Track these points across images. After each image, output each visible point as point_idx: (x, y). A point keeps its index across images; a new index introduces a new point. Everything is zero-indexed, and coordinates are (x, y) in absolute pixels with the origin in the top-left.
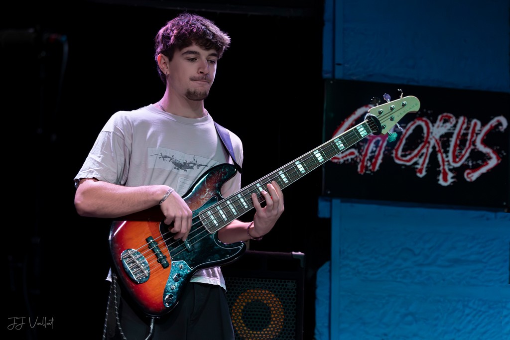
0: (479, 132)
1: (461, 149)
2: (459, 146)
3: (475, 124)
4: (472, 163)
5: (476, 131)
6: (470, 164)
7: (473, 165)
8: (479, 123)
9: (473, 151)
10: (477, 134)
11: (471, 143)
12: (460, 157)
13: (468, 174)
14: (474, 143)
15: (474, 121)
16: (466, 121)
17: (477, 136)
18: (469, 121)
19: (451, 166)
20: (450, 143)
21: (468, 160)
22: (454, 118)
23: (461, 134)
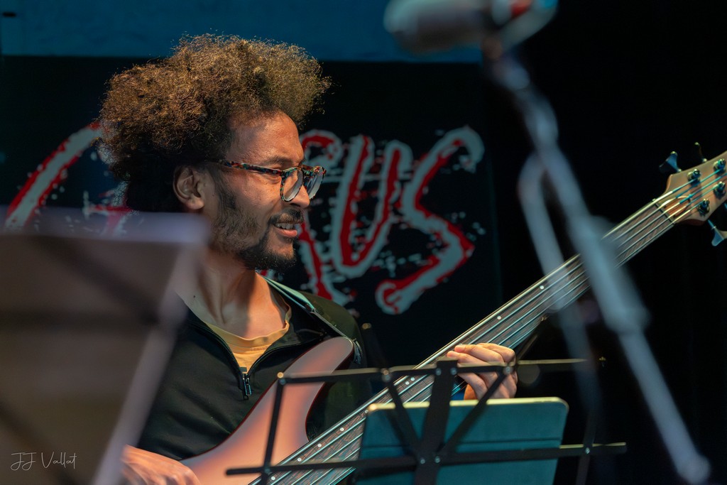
0: (407, 176)
1: (364, 227)
2: (358, 218)
3: (397, 156)
4: (395, 262)
5: (401, 175)
6: (391, 267)
7: (398, 267)
8: (406, 152)
9: (394, 228)
10: (403, 182)
11: (390, 208)
12: (362, 248)
13: (388, 293)
14: (396, 208)
15: (393, 146)
16: (371, 147)
17: (402, 188)
18: (380, 147)
19: (339, 274)
20: (332, 212)
21: (383, 255)
22: (337, 142)
23: (360, 184)
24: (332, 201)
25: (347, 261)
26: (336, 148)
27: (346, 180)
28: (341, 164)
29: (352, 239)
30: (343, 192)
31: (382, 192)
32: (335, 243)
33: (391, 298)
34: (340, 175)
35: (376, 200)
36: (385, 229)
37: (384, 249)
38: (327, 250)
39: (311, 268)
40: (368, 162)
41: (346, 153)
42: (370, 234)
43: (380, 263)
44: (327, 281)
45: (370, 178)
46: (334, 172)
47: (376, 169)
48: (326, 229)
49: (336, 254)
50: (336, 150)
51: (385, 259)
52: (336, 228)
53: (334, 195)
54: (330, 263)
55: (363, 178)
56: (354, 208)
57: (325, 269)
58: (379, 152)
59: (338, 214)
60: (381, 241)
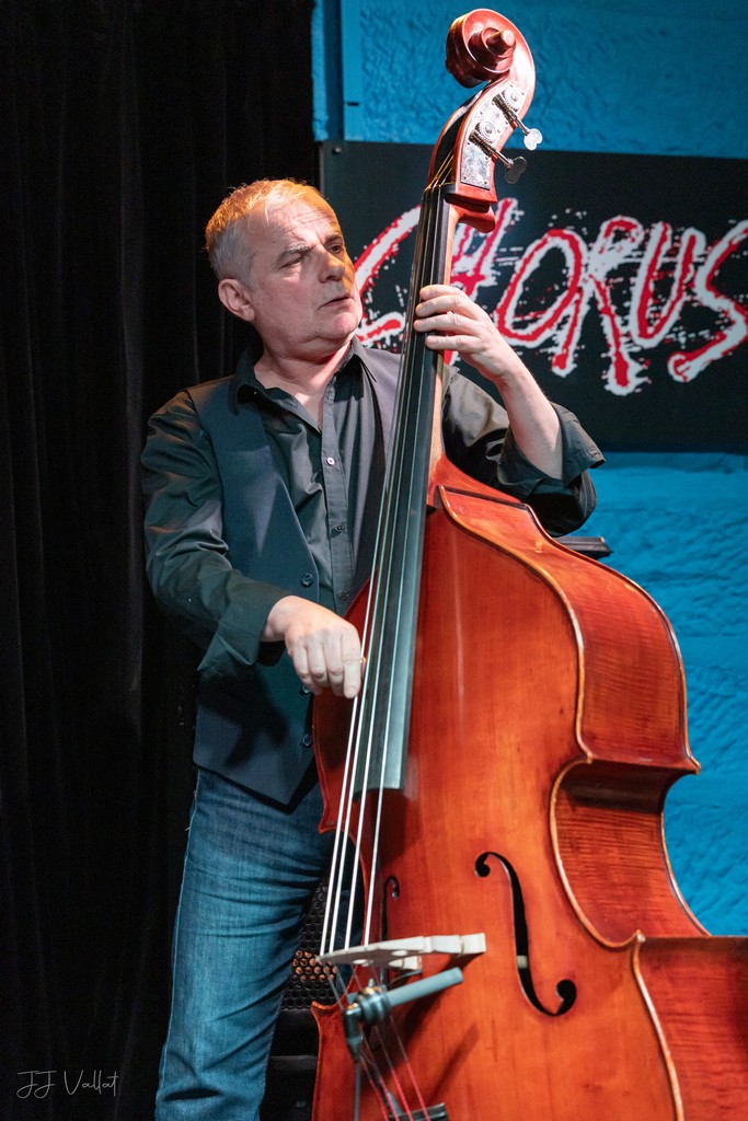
0: (701, 260)
1: (659, 304)
2: (654, 296)
3: (692, 241)
4: (686, 336)
5: (695, 259)
6: (682, 340)
7: (689, 341)
8: (701, 238)
9: (687, 305)
10: (697, 265)
11: (684, 288)
12: (658, 322)
13: (678, 363)
14: (689, 288)
15: (689, 232)
16: (669, 232)
17: (696, 270)
18: (677, 234)
19: (636, 345)
20: (632, 289)
21: (675, 329)
22: (640, 227)
23: (658, 266)
24: (632, 280)
25: (644, 334)
26: (638, 233)
27: (646, 262)
28: (642, 247)
29: (648, 314)
30: (643, 272)
31: (677, 274)
32: (633, 317)
33: (680, 369)
34: (641, 256)
35: (672, 280)
36: (679, 306)
37: (677, 324)
38: (626, 323)
39: (610, 339)
40: (667, 246)
41: (647, 237)
42: (665, 311)
43: (672, 336)
44: (624, 350)
45: (667, 260)
46: (635, 254)
47: (673, 252)
48: (626, 304)
49: (633, 327)
50: (638, 234)
51: (677, 333)
52: (634, 304)
53: (635, 275)
54: (628, 335)
55: (661, 260)
56: (652, 287)
57: (623, 340)
58: (677, 238)
59: (637, 291)
60: (675, 316)
